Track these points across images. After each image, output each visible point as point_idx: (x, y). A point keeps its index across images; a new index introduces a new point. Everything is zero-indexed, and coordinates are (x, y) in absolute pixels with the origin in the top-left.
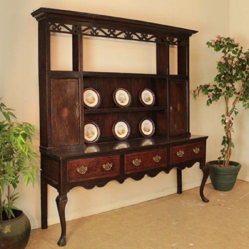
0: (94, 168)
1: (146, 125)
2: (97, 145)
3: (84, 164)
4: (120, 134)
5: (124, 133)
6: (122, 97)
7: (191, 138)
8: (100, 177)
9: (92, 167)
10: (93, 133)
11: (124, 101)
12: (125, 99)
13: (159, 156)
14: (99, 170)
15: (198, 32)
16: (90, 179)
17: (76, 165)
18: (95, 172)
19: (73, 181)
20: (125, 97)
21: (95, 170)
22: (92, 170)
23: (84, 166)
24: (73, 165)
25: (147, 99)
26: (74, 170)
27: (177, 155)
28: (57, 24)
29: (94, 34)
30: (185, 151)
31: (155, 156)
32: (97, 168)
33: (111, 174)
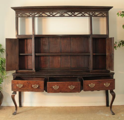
3: (21, 83)
9: (26, 85)
13: (73, 85)
16: (24, 91)
17: (16, 83)
18: (27, 88)
21: (28, 87)
22: (26, 87)
23: (21, 84)
26: (15, 85)
27: (89, 86)
28: (21, 14)
29: (41, 16)
30: (96, 84)
31: (70, 85)
32: (28, 86)
33: (38, 91)
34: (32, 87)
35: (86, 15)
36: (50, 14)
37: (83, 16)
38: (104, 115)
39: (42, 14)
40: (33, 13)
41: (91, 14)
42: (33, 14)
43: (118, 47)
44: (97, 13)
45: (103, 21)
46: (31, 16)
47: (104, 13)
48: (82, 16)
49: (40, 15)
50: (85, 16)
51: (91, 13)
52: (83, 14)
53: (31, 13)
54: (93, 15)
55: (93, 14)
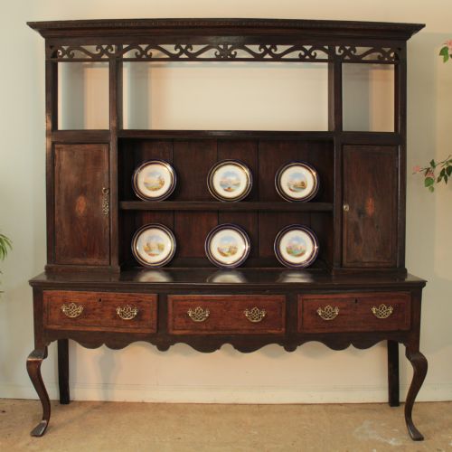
0: (97, 311)
1: (295, 242)
2: (165, 271)
3: (77, 300)
4: (225, 255)
5: (234, 253)
6: (231, 180)
7: (408, 279)
8: (110, 330)
9: (94, 309)
10: (161, 248)
11: (233, 188)
12: (238, 185)
14: (108, 317)
15: (423, 26)
16: (89, 329)
17: (59, 299)
18: (99, 319)
19: (55, 327)
20: (238, 179)
21: (100, 315)
22: (94, 314)
23: (76, 304)
24: (54, 298)
25: (295, 186)
26: (56, 308)
27: (317, 314)
28: (65, 48)
29: (144, 56)
30: (345, 309)
31: (250, 308)
32: (103, 311)
33: (136, 328)
34: (116, 317)
35: (317, 58)
36: (178, 51)
37: (307, 58)
38: (383, 440)
39: (147, 49)
40: (114, 46)
41: (337, 53)
42: (112, 50)
43: (439, 180)
44: (360, 50)
45: (383, 80)
46: (105, 57)
47: (387, 50)
48: (302, 59)
49: (139, 53)
50: (313, 59)
51: (337, 48)
52: (308, 53)
53: (104, 47)
54: (347, 58)
55: (347, 53)
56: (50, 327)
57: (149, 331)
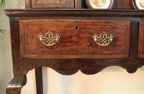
0: (74, 39)
3: (54, 29)
9: (71, 37)
14: (85, 44)
16: (66, 57)
17: (36, 28)
18: (75, 47)
22: (71, 42)
23: (53, 32)
24: (31, 27)
26: (33, 36)
32: (80, 39)
33: (111, 54)
34: (92, 44)
56: (27, 56)
57: (122, 56)
